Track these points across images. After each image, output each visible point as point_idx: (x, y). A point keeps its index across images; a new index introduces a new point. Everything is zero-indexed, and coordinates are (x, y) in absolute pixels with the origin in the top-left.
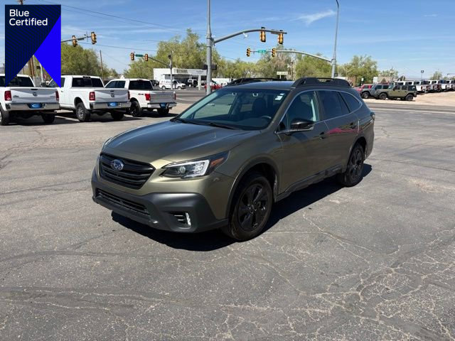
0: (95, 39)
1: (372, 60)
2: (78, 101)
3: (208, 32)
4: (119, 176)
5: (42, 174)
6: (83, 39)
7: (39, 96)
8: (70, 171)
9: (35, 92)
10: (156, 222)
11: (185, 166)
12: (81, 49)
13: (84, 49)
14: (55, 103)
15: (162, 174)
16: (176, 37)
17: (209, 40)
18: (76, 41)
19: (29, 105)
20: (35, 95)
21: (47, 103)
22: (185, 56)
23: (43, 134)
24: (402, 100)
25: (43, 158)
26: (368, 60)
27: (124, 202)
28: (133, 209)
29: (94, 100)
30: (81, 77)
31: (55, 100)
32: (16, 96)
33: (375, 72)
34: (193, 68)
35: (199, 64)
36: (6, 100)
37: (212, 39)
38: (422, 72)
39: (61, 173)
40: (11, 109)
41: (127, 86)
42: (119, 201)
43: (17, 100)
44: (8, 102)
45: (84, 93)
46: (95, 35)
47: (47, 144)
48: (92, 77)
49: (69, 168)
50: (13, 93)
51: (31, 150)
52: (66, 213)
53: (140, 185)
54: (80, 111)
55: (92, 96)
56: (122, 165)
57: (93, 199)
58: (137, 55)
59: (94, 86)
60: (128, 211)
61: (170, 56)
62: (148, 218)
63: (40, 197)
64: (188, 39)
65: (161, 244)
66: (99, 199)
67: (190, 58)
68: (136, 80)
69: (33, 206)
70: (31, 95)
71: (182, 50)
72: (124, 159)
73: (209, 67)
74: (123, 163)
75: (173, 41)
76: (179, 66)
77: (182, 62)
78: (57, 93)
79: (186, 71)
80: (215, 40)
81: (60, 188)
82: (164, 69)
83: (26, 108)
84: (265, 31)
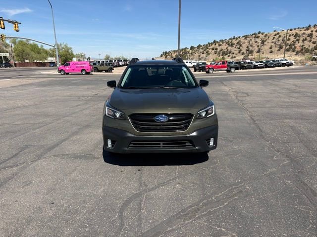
1: (69, 46)
24: (106, 72)
26: (66, 46)
33: (72, 54)
38: (100, 55)
56: (168, 118)
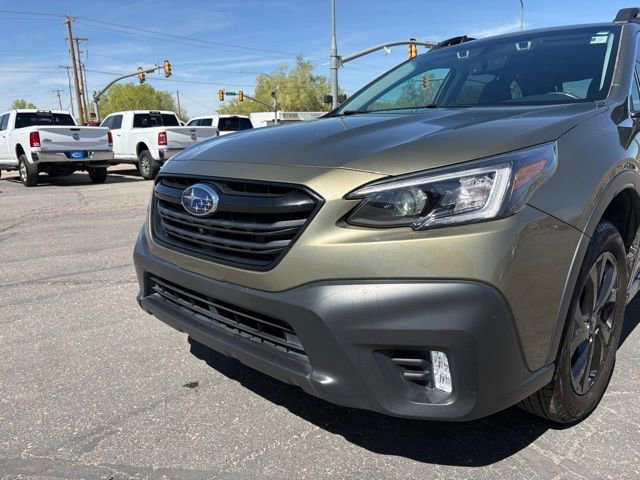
0: (170, 70)
2: (142, 147)
3: (333, 47)
4: (206, 232)
5: (60, 253)
6: (152, 71)
7: (82, 140)
8: (113, 247)
9: (76, 133)
10: (328, 380)
11: (425, 188)
12: (152, 91)
13: (156, 90)
14: (108, 151)
15: (346, 219)
16: (282, 69)
17: (334, 58)
18: (143, 76)
19: (68, 154)
20: (76, 137)
21: (95, 151)
22: (295, 94)
23: (85, 195)
25: (73, 228)
27: (221, 312)
28: (247, 334)
29: (165, 144)
30: (147, 112)
31: (106, 146)
32: (47, 141)
34: (305, 110)
35: (314, 104)
36: (32, 146)
37: (338, 58)
39: (95, 250)
40: (40, 160)
41: (215, 124)
42: (206, 307)
43: (50, 147)
44: (35, 149)
45: (150, 135)
46: (169, 65)
47: (87, 208)
48: (162, 112)
49: (113, 242)
50: (43, 135)
51: (59, 216)
52: (85, 334)
53: (273, 258)
54: (145, 163)
55: (162, 139)
56: (215, 199)
57: (140, 302)
58: (227, 94)
59: (165, 125)
60: (234, 339)
61: (273, 94)
62: (301, 368)
63: (40, 298)
64: (298, 69)
65: (327, 435)
66: (154, 302)
67: (302, 97)
68: (228, 116)
69: (17, 317)
70: (70, 139)
71: (289, 85)
72: (221, 181)
73: (334, 99)
74: (219, 193)
75: (277, 74)
76: (287, 108)
77: (290, 103)
78: (110, 135)
79: (296, 115)
80: (343, 58)
81: (87, 278)
82: (264, 113)
83: (62, 158)
84: (416, 44)
